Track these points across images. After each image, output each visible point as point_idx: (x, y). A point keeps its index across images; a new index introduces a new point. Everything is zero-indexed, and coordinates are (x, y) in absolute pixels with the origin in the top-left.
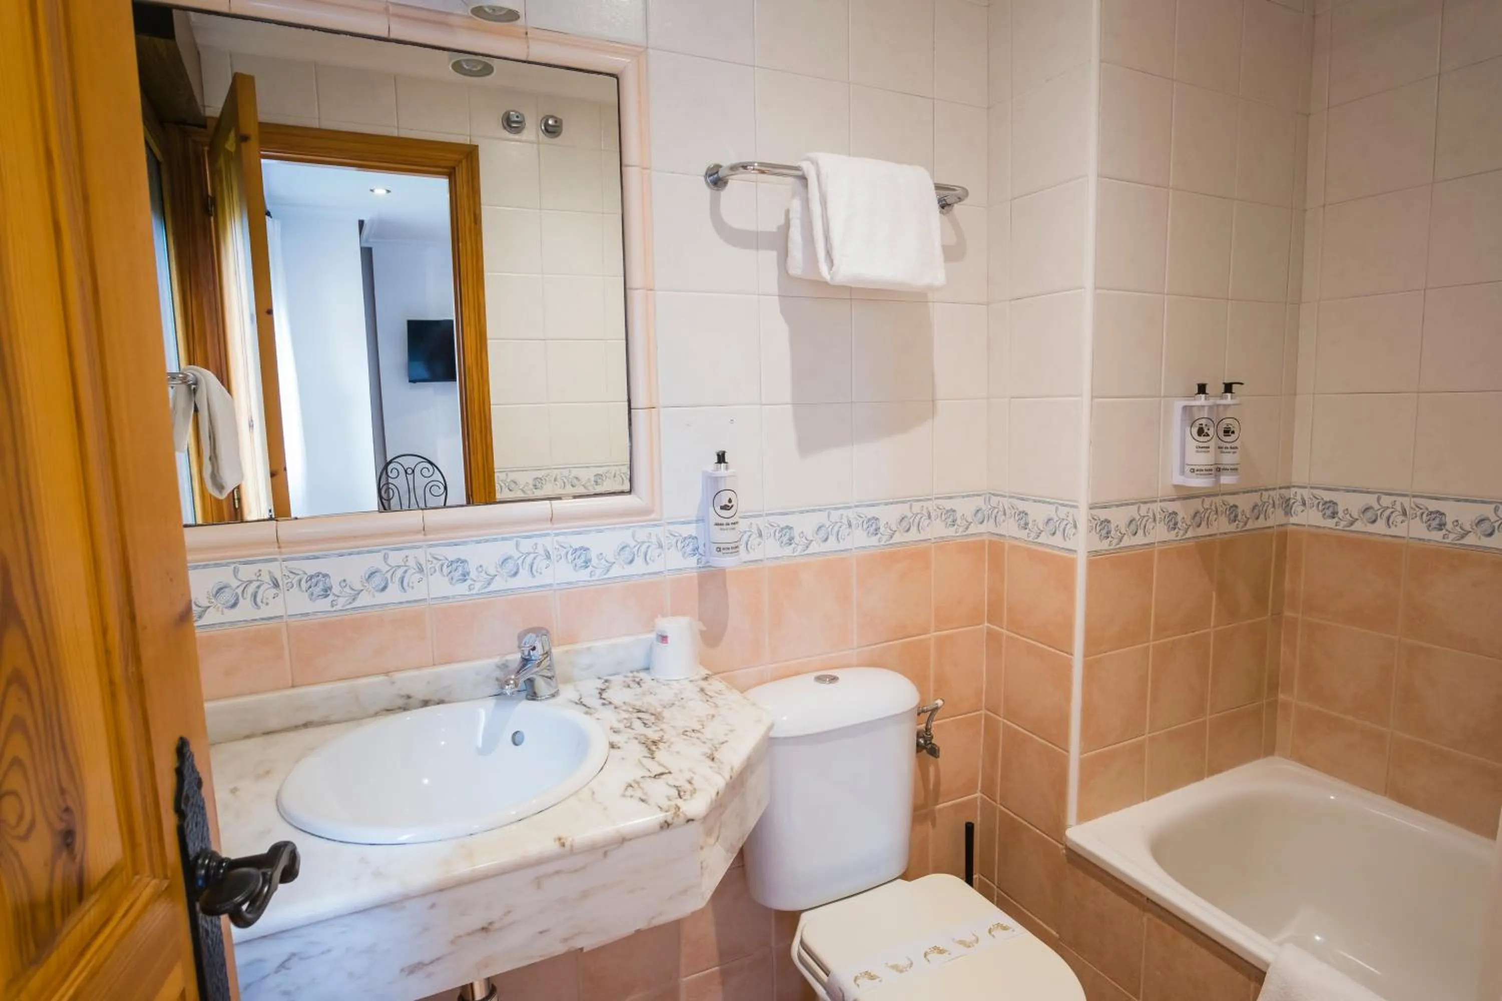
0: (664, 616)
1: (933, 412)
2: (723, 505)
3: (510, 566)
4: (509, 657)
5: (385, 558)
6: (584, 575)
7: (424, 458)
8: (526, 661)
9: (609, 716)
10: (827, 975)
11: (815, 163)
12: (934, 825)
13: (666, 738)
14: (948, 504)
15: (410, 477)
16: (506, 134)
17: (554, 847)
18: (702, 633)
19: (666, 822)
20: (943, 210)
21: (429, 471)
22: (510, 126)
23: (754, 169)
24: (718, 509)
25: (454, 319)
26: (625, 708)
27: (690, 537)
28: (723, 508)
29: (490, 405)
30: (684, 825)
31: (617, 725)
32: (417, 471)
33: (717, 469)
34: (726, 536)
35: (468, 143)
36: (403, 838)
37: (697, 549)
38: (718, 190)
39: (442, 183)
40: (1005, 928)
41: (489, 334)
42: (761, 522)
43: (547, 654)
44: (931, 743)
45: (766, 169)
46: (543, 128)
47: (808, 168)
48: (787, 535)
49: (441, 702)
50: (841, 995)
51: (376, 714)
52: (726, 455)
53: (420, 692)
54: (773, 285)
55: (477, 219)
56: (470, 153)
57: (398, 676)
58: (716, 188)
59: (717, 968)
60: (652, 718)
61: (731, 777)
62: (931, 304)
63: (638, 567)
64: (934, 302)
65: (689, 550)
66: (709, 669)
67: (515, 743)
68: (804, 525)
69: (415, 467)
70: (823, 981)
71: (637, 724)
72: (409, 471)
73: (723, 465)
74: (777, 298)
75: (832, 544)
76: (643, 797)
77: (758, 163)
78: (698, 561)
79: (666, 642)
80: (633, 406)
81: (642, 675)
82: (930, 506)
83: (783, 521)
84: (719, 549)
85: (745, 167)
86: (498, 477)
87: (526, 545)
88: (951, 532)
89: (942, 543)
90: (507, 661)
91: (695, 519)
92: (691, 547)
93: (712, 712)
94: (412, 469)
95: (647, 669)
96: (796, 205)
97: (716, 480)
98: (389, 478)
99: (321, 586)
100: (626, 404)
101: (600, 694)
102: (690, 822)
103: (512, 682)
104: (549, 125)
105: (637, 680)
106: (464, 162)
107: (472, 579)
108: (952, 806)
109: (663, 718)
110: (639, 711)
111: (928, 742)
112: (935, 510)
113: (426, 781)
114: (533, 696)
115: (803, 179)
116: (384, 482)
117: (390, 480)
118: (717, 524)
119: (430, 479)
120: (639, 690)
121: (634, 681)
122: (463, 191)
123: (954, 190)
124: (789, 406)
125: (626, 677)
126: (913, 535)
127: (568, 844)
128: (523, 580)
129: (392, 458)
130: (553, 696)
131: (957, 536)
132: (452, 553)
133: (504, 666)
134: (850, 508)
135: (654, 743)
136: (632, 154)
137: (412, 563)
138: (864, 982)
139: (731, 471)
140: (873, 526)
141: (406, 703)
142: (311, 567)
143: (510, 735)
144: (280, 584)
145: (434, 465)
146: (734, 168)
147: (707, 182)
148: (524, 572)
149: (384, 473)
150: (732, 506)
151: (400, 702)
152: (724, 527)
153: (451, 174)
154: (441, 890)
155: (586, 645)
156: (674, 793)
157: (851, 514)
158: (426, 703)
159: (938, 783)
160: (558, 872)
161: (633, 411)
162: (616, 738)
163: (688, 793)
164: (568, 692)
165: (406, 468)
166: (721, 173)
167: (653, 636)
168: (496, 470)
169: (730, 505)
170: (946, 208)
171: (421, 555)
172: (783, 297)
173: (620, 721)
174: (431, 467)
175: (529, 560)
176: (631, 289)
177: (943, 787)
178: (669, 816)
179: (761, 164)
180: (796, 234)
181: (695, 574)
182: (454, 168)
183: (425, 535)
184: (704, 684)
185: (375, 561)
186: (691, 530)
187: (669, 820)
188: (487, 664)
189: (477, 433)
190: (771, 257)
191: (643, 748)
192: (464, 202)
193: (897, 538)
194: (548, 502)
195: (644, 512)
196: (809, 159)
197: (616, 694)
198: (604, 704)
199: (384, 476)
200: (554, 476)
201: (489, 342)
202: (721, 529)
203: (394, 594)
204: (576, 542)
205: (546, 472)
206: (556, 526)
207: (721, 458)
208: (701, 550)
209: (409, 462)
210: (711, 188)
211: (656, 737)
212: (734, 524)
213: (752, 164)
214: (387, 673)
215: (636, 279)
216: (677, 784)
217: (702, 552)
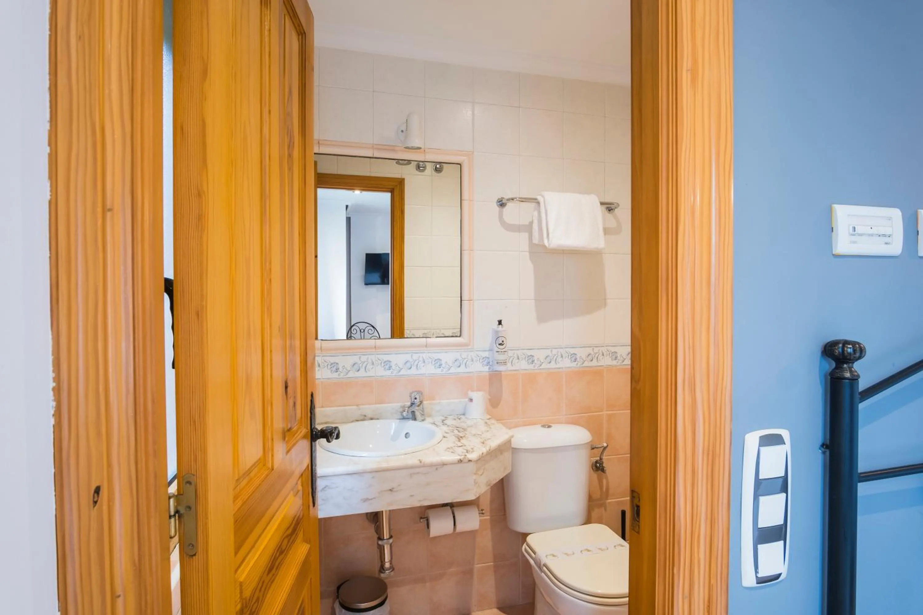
0: (472, 391)
1: (606, 304)
2: (500, 343)
3: (408, 365)
4: (406, 403)
5: (360, 358)
6: (439, 371)
7: (370, 325)
8: (412, 404)
9: (445, 428)
10: (535, 554)
11: (543, 196)
12: (605, 510)
13: (466, 436)
14: (613, 349)
15: (362, 334)
16: (417, 173)
17: (418, 462)
18: (490, 400)
19: (460, 460)
20: (610, 212)
21: (372, 331)
22: (419, 169)
23: (517, 200)
24: (498, 345)
25: (390, 252)
26: (452, 426)
27: (486, 357)
28: (500, 344)
29: (404, 297)
30: (467, 462)
31: (447, 431)
32: (366, 331)
33: (498, 327)
34: (501, 357)
35: (400, 177)
36: (364, 455)
37: (489, 363)
38: (502, 208)
39: (388, 195)
40: (622, 546)
41: (405, 264)
42: (519, 353)
43: (421, 402)
44: (602, 466)
45: (523, 200)
46: (434, 168)
47: (540, 198)
48: (531, 359)
49: (378, 419)
50: (539, 561)
51: (352, 422)
52: (502, 321)
53: (370, 415)
54: (527, 248)
55: (402, 212)
56: (401, 182)
57: (361, 407)
58: (501, 207)
59: (492, 563)
60: (462, 430)
61: (490, 450)
62: (603, 255)
63: (462, 369)
64: (605, 254)
65: (485, 363)
66: (491, 416)
67: (406, 437)
68: (540, 355)
69: (365, 328)
70: (533, 557)
71: (456, 432)
72: (362, 331)
73: (500, 326)
74: (528, 253)
75: (553, 365)
76: (453, 451)
77: (518, 197)
78: (489, 369)
79: (472, 402)
80: (463, 299)
81: (462, 416)
82: (604, 349)
83: (529, 353)
84: (498, 363)
85: (513, 199)
86: (406, 332)
87: (415, 356)
88: (615, 363)
89: (609, 368)
90: (405, 405)
91: (488, 349)
92: (486, 361)
93: (488, 429)
94: (363, 329)
95: (464, 414)
96: (536, 214)
97: (497, 332)
98: (352, 334)
99: (335, 367)
100: (460, 298)
101: (443, 421)
102: (470, 462)
103: (406, 411)
104: (437, 168)
105: (459, 418)
106: (398, 186)
107: (393, 369)
108: (615, 502)
109: (467, 430)
110: (458, 428)
111: (601, 465)
112: (606, 352)
113: (371, 446)
114: (415, 419)
115: (538, 203)
116: (350, 336)
117: (352, 335)
118: (497, 352)
119: (372, 335)
120: (459, 421)
121: (458, 418)
122: (397, 199)
123: (613, 204)
124: (534, 301)
125: (454, 416)
126: (594, 363)
127: (423, 461)
128: (413, 371)
129: (355, 323)
130: (423, 420)
131: (618, 365)
132: (386, 358)
133: (404, 407)
134: (562, 348)
135: (461, 437)
136: (466, 196)
137: (370, 361)
138: (551, 557)
139: (504, 329)
140: (574, 357)
141: (364, 418)
142: (332, 360)
143: (405, 433)
144: (321, 365)
145: (375, 328)
146: (508, 200)
147: (497, 205)
148: (414, 368)
149: (350, 331)
150: (504, 344)
151: (362, 418)
152: (500, 353)
153: (392, 191)
154: (376, 472)
155: (438, 401)
156: (465, 451)
157: (563, 351)
158: (372, 419)
159: (608, 489)
160: (418, 473)
161: (462, 301)
162: (445, 435)
163: (470, 452)
164: (429, 420)
165: (361, 329)
166: (504, 201)
167: (467, 400)
168: (405, 329)
169: (503, 343)
170: (611, 211)
171: (373, 357)
172: (531, 252)
173: (449, 430)
174: (373, 329)
175: (416, 363)
176: (464, 250)
177: (611, 491)
178: (462, 457)
179: (520, 198)
180: (535, 226)
181: (487, 374)
182: (393, 189)
183: (376, 349)
184: (488, 421)
185: (355, 359)
186: (486, 354)
187: (462, 460)
188: (397, 405)
189: (397, 311)
190: (525, 236)
191: (456, 438)
192: (397, 204)
193: (586, 364)
194: (425, 339)
195: (466, 345)
196: (540, 195)
197: (449, 422)
198: (443, 425)
199: (350, 332)
200: (432, 332)
201: (405, 268)
202: (499, 354)
203: (362, 373)
204: (436, 356)
205: (428, 331)
206: (428, 349)
207: (500, 322)
208: (491, 363)
209: (362, 326)
210: (499, 207)
211: (462, 435)
212: (505, 352)
213: (516, 198)
214: (357, 405)
215: (465, 247)
216: (467, 449)
217: (491, 364)
